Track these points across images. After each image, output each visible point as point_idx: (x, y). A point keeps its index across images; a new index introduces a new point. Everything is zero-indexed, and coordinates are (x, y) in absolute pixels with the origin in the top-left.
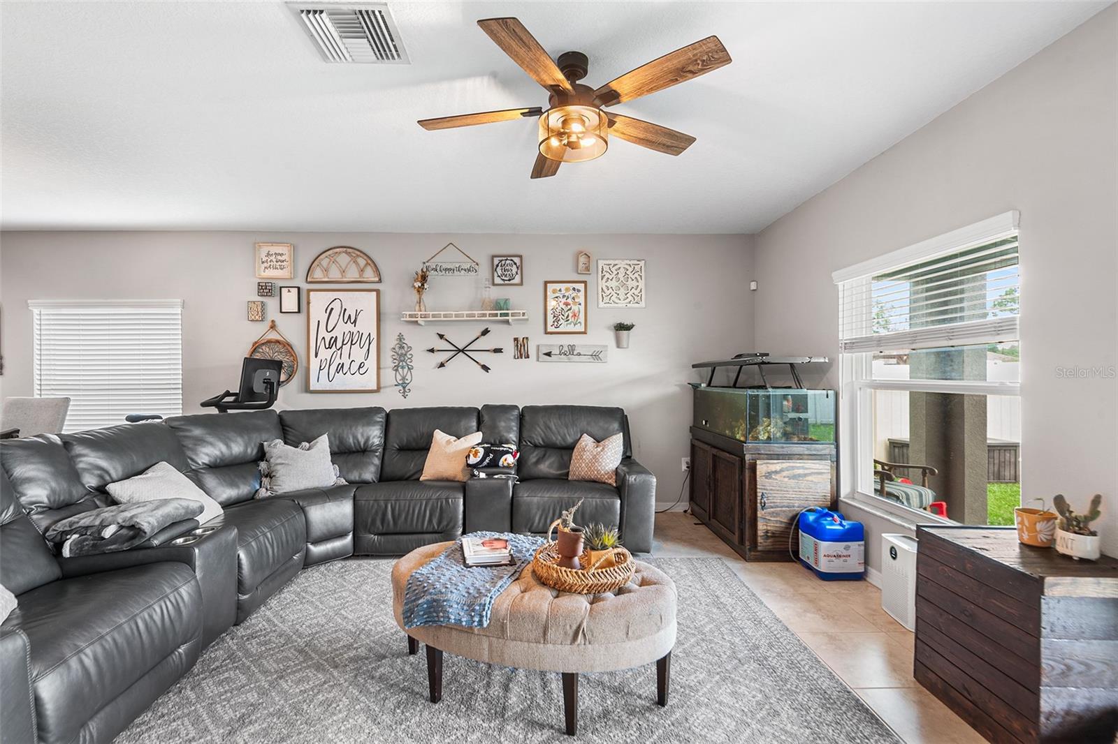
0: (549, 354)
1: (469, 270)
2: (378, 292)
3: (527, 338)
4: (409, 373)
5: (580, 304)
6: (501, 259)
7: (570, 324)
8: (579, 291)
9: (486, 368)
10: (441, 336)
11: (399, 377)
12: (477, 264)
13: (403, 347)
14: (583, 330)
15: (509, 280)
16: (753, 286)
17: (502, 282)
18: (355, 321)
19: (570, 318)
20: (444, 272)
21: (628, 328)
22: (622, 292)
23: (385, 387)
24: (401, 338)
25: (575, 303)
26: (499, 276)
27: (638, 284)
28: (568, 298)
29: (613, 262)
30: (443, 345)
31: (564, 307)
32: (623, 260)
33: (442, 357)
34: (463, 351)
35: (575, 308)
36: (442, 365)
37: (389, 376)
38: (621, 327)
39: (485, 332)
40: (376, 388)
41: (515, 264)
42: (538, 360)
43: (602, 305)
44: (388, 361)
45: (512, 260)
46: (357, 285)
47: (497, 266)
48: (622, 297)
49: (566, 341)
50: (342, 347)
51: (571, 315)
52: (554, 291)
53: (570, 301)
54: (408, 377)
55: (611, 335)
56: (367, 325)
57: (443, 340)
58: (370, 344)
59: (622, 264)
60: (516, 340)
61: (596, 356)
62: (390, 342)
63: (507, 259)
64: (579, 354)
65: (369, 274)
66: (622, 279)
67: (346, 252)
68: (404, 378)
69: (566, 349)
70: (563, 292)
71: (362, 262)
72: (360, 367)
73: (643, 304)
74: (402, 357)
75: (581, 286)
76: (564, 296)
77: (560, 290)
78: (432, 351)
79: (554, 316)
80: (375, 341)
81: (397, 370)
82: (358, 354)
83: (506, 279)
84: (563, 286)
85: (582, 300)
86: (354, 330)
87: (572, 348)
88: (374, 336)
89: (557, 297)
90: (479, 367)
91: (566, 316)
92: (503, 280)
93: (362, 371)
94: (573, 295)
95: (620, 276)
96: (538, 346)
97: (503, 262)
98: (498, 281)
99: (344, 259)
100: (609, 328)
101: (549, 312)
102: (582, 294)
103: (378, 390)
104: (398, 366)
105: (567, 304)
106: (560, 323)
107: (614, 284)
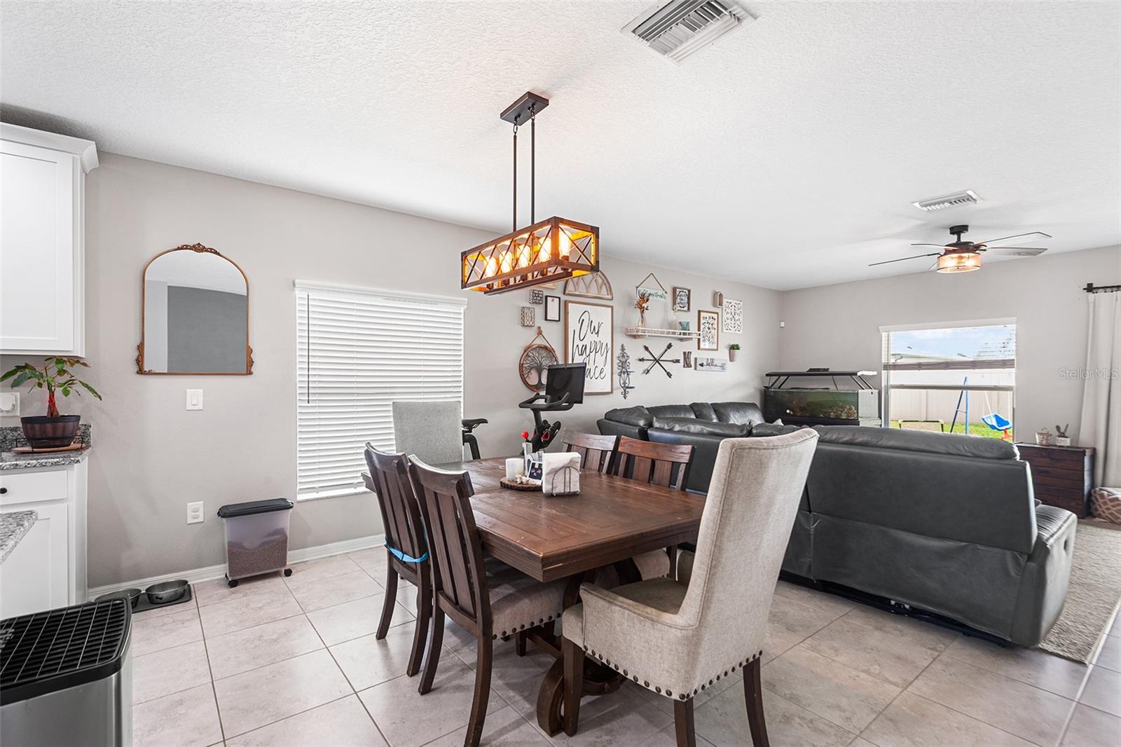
0: (702, 365)
1: (661, 296)
2: (612, 307)
3: (690, 352)
4: (628, 378)
5: (715, 329)
6: (679, 291)
7: (711, 343)
8: (714, 319)
9: (669, 375)
10: (646, 348)
11: (623, 381)
12: (666, 292)
13: (624, 357)
14: (716, 348)
16: (782, 324)
17: (679, 308)
18: (598, 332)
19: (710, 338)
22: (733, 322)
23: (616, 390)
24: (623, 349)
25: (713, 328)
26: (678, 304)
27: (739, 317)
28: (710, 323)
29: (730, 301)
30: (647, 356)
31: (707, 331)
32: (734, 300)
33: (647, 365)
34: (658, 361)
35: (713, 331)
36: (647, 371)
37: (618, 380)
38: (734, 348)
39: (670, 346)
40: (610, 390)
41: (686, 295)
42: (696, 369)
43: (725, 331)
44: (617, 367)
45: (685, 292)
46: (602, 302)
47: (677, 296)
48: (732, 326)
49: (709, 355)
50: (589, 355)
51: (711, 336)
52: (703, 318)
53: (710, 326)
54: (627, 380)
55: (727, 352)
56: (605, 336)
57: (648, 353)
58: (607, 352)
59: (734, 303)
60: (684, 353)
61: (722, 367)
62: (618, 351)
63: (682, 292)
64: (716, 366)
65: (605, 293)
66: (733, 314)
68: (625, 382)
69: (709, 361)
70: (708, 319)
71: (600, 280)
72: (601, 372)
73: (742, 332)
74: (624, 365)
75: (715, 316)
77: (706, 318)
78: (641, 360)
79: (703, 337)
80: (610, 350)
81: (621, 376)
82: (600, 360)
83: (682, 306)
84: (708, 315)
85: (715, 326)
87: (712, 361)
88: (609, 346)
89: (704, 323)
90: (666, 373)
91: (708, 337)
93: (602, 375)
94: (712, 322)
95: (732, 311)
96: (696, 359)
97: (681, 294)
100: (726, 347)
101: (701, 334)
102: (716, 322)
103: (612, 392)
104: (621, 372)
105: (709, 329)
106: (705, 342)
107: (730, 316)
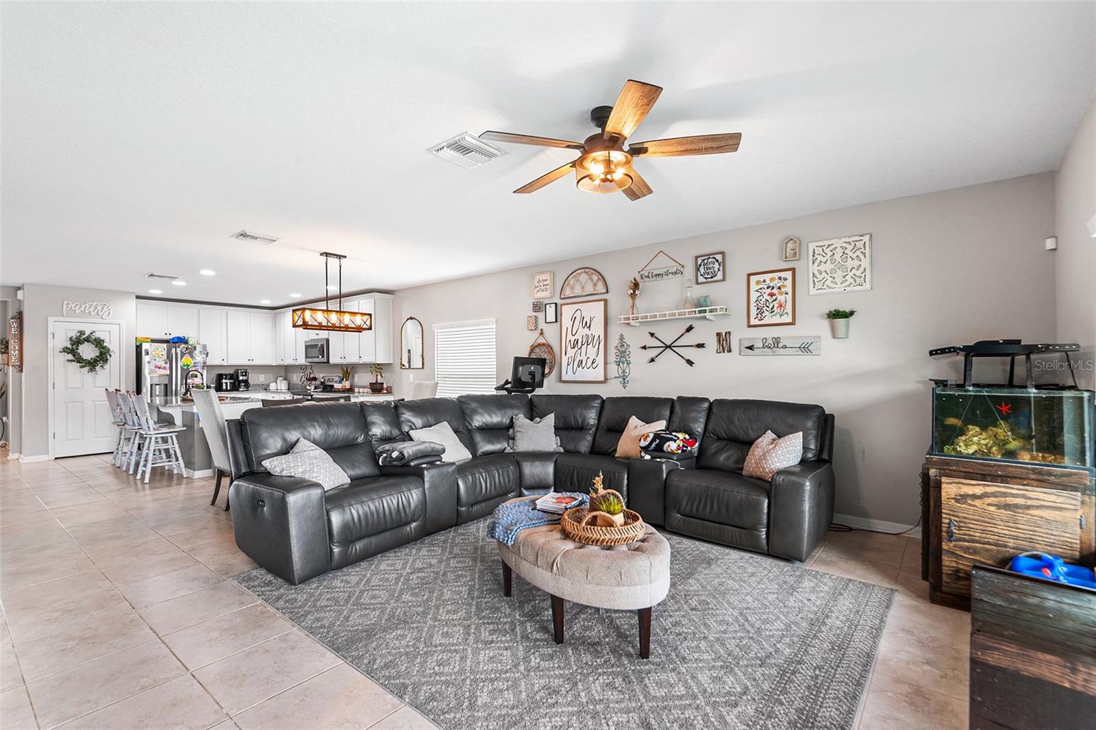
0: (751, 348)
1: (676, 273)
2: (606, 301)
3: (729, 332)
4: (628, 368)
5: (787, 293)
6: (703, 258)
7: (775, 315)
8: (785, 279)
9: (690, 363)
10: (652, 335)
11: (620, 371)
12: (683, 266)
13: (623, 345)
14: (791, 321)
15: (712, 278)
16: (1050, 244)
17: (705, 280)
18: (590, 326)
19: (775, 309)
20: (655, 278)
21: (847, 315)
22: (839, 275)
23: (610, 379)
24: (622, 338)
25: (781, 294)
26: (702, 275)
27: (860, 263)
28: (773, 288)
29: (827, 243)
30: (654, 342)
31: (768, 298)
32: (839, 238)
33: (652, 353)
34: (669, 347)
35: (781, 298)
36: (652, 360)
37: (613, 370)
38: (835, 315)
39: (690, 329)
40: (603, 380)
41: (717, 261)
42: (740, 354)
43: (813, 291)
44: (612, 357)
45: (714, 258)
46: (590, 298)
47: (700, 265)
48: (838, 280)
49: (771, 333)
50: (581, 348)
51: (776, 306)
52: (758, 283)
53: (775, 291)
54: (627, 371)
55: (826, 323)
56: (598, 329)
57: (654, 339)
58: (599, 343)
59: (838, 243)
60: (719, 335)
61: (805, 349)
62: (614, 341)
63: (708, 259)
64: (785, 347)
65: (600, 288)
66: (839, 260)
67: (585, 272)
68: (624, 372)
69: (770, 341)
70: (768, 282)
71: (595, 278)
72: (593, 363)
73: (867, 286)
74: (623, 356)
75: (789, 275)
76: (768, 287)
77: (764, 281)
78: (644, 348)
79: (758, 309)
80: (603, 340)
81: (619, 365)
82: (592, 351)
83: (709, 276)
84: (767, 277)
85: (789, 289)
86: (589, 333)
87: (777, 341)
88: (602, 337)
89: (761, 289)
90: (685, 361)
91: (771, 307)
92: (706, 278)
93: (594, 365)
94: (779, 285)
95: (837, 257)
96: (740, 340)
97: (706, 261)
98: (701, 279)
99: (584, 277)
100: (822, 317)
101: (753, 304)
102: (789, 283)
103: (605, 381)
104: (619, 361)
105: (772, 295)
106: (764, 315)
107: (828, 266)
